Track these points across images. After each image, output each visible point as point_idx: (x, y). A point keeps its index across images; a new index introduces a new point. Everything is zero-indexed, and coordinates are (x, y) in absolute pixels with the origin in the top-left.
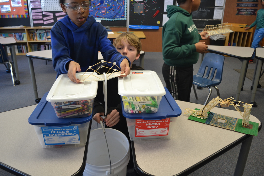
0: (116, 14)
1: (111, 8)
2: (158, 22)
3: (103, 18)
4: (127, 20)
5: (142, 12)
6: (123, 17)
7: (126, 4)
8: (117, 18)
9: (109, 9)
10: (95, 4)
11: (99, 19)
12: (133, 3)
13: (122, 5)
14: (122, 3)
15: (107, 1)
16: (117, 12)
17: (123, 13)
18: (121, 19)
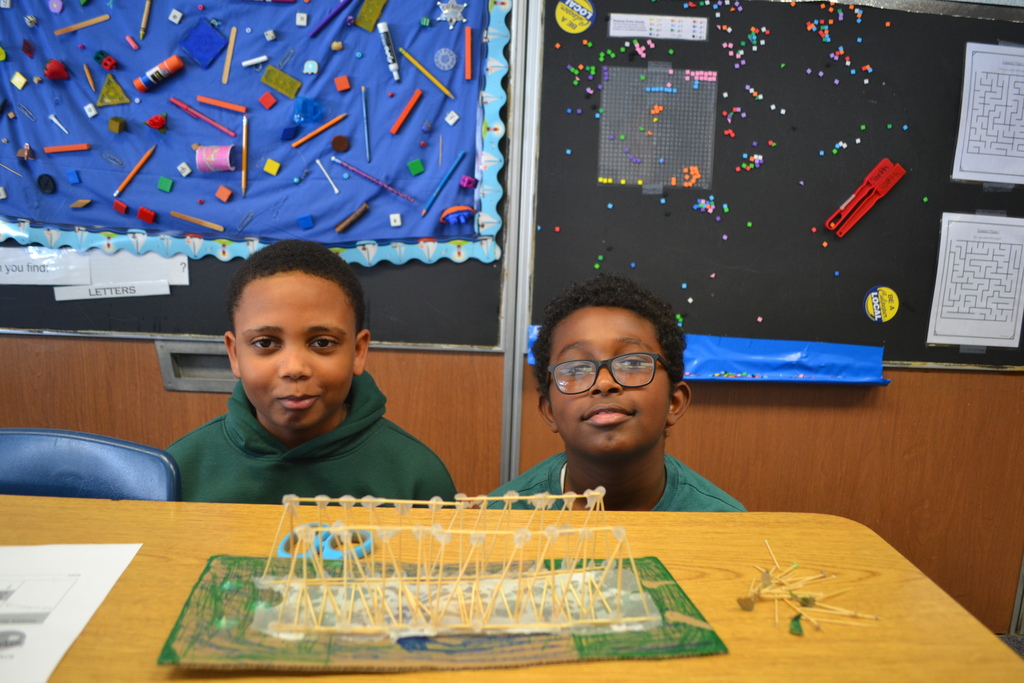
0: (371, 190)
1: (314, 111)
2: (883, 304)
3: (209, 235)
4: (508, 265)
5: (694, 175)
6: (464, 226)
7: (495, 66)
8: (382, 242)
9: (291, 133)
10: (117, 66)
11: (166, 239)
12: (590, 57)
13: (450, 79)
14: (444, 58)
15: (270, 35)
16: (383, 166)
17: (460, 178)
18: (429, 251)
